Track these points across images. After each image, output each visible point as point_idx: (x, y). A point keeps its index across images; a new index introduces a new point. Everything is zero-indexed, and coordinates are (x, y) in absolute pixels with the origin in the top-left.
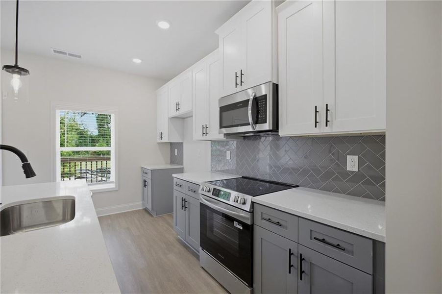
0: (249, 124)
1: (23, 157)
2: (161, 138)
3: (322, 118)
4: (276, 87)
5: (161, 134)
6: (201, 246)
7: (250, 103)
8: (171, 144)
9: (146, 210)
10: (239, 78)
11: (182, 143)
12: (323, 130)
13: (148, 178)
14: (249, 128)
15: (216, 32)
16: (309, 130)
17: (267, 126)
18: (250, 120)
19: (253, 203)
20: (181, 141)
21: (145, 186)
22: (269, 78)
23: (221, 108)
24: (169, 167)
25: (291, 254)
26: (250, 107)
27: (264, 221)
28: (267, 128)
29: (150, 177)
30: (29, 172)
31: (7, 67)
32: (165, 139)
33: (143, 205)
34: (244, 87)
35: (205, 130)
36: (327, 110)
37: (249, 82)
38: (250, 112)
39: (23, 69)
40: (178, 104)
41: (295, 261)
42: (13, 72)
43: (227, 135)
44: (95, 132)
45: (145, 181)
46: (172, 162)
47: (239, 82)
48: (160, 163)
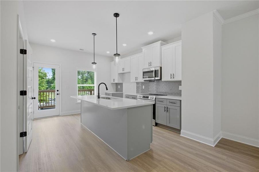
0: (153, 77)
1: (106, 86)
2: (114, 81)
3: (172, 77)
4: (161, 68)
5: (114, 79)
7: (154, 71)
8: (117, 84)
10: (150, 64)
11: (122, 83)
12: (172, 80)
14: (153, 79)
16: (169, 79)
17: (159, 78)
18: (154, 76)
19: (155, 98)
22: (159, 65)
23: (143, 72)
24: (115, 93)
25: (165, 108)
26: (154, 72)
27: (159, 102)
28: (159, 79)
30: (107, 89)
31: (92, 63)
32: (116, 82)
34: (151, 67)
35: (136, 78)
36: (173, 75)
37: (153, 65)
38: (154, 74)
39: (95, 63)
41: (166, 109)
42: (94, 64)
43: (145, 80)
46: (116, 91)
47: (150, 65)
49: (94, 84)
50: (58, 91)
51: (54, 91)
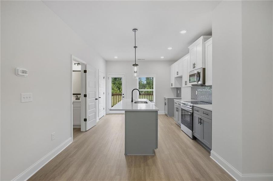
5: (172, 84)
6: (181, 123)
7: (196, 74)
8: (177, 88)
9: (166, 115)
11: (181, 88)
13: (167, 102)
14: (196, 83)
15: (189, 47)
17: (201, 82)
18: (196, 80)
19: (193, 106)
20: (180, 87)
21: (165, 105)
23: (190, 75)
24: (176, 98)
25: (199, 119)
26: (196, 76)
27: (195, 111)
29: (167, 101)
32: (173, 86)
33: (165, 113)
34: (196, 68)
35: (186, 83)
38: (196, 78)
40: (178, 72)
41: (200, 121)
43: (191, 85)
44: (145, 82)
45: (165, 103)
46: (177, 96)
47: (194, 67)
48: (172, 96)
49: (153, 89)
50: (123, 94)
51: (121, 95)
